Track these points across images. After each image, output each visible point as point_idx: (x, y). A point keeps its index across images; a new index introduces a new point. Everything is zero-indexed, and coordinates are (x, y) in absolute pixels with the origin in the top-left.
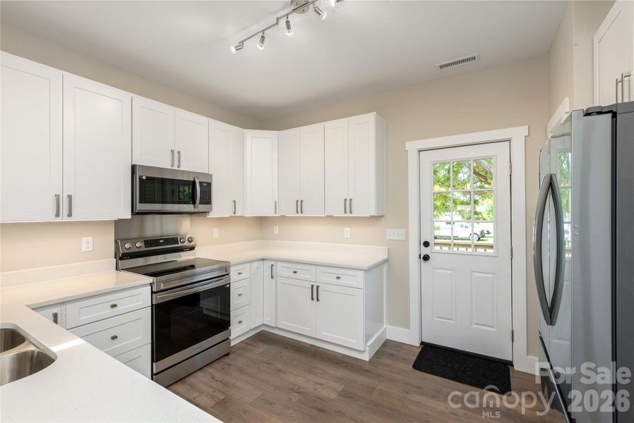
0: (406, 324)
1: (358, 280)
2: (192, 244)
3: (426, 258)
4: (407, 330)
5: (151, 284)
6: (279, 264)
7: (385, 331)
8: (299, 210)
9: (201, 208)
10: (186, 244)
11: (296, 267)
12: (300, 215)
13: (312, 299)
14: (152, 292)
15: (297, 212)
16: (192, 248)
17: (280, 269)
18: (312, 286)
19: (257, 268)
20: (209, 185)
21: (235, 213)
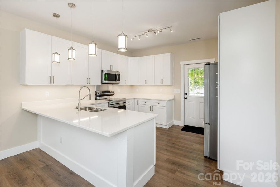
0: (180, 120)
1: (165, 104)
2: (113, 93)
3: (186, 98)
4: (180, 121)
5: (108, 103)
6: (140, 100)
7: (173, 122)
8: (146, 83)
9: (118, 82)
10: (112, 93)
11: (145, 101)
12: (146, 85)
13: (151, 110)
14: (109, 105)
15: (145, 84)
16: (113, 95)
17: (140, 102)
18: (151, 107)
19: (133, 101)
20: (119, 75)
21: (126, 84)
